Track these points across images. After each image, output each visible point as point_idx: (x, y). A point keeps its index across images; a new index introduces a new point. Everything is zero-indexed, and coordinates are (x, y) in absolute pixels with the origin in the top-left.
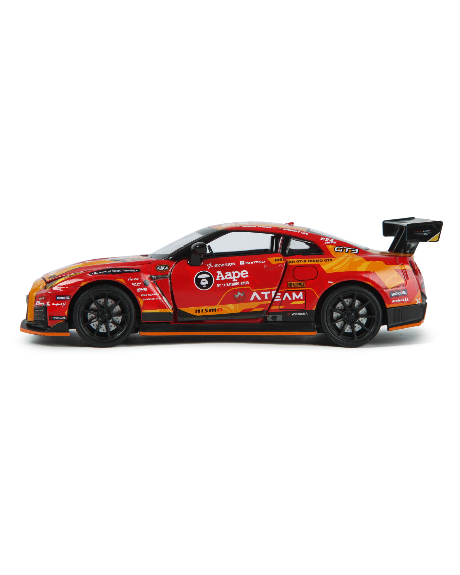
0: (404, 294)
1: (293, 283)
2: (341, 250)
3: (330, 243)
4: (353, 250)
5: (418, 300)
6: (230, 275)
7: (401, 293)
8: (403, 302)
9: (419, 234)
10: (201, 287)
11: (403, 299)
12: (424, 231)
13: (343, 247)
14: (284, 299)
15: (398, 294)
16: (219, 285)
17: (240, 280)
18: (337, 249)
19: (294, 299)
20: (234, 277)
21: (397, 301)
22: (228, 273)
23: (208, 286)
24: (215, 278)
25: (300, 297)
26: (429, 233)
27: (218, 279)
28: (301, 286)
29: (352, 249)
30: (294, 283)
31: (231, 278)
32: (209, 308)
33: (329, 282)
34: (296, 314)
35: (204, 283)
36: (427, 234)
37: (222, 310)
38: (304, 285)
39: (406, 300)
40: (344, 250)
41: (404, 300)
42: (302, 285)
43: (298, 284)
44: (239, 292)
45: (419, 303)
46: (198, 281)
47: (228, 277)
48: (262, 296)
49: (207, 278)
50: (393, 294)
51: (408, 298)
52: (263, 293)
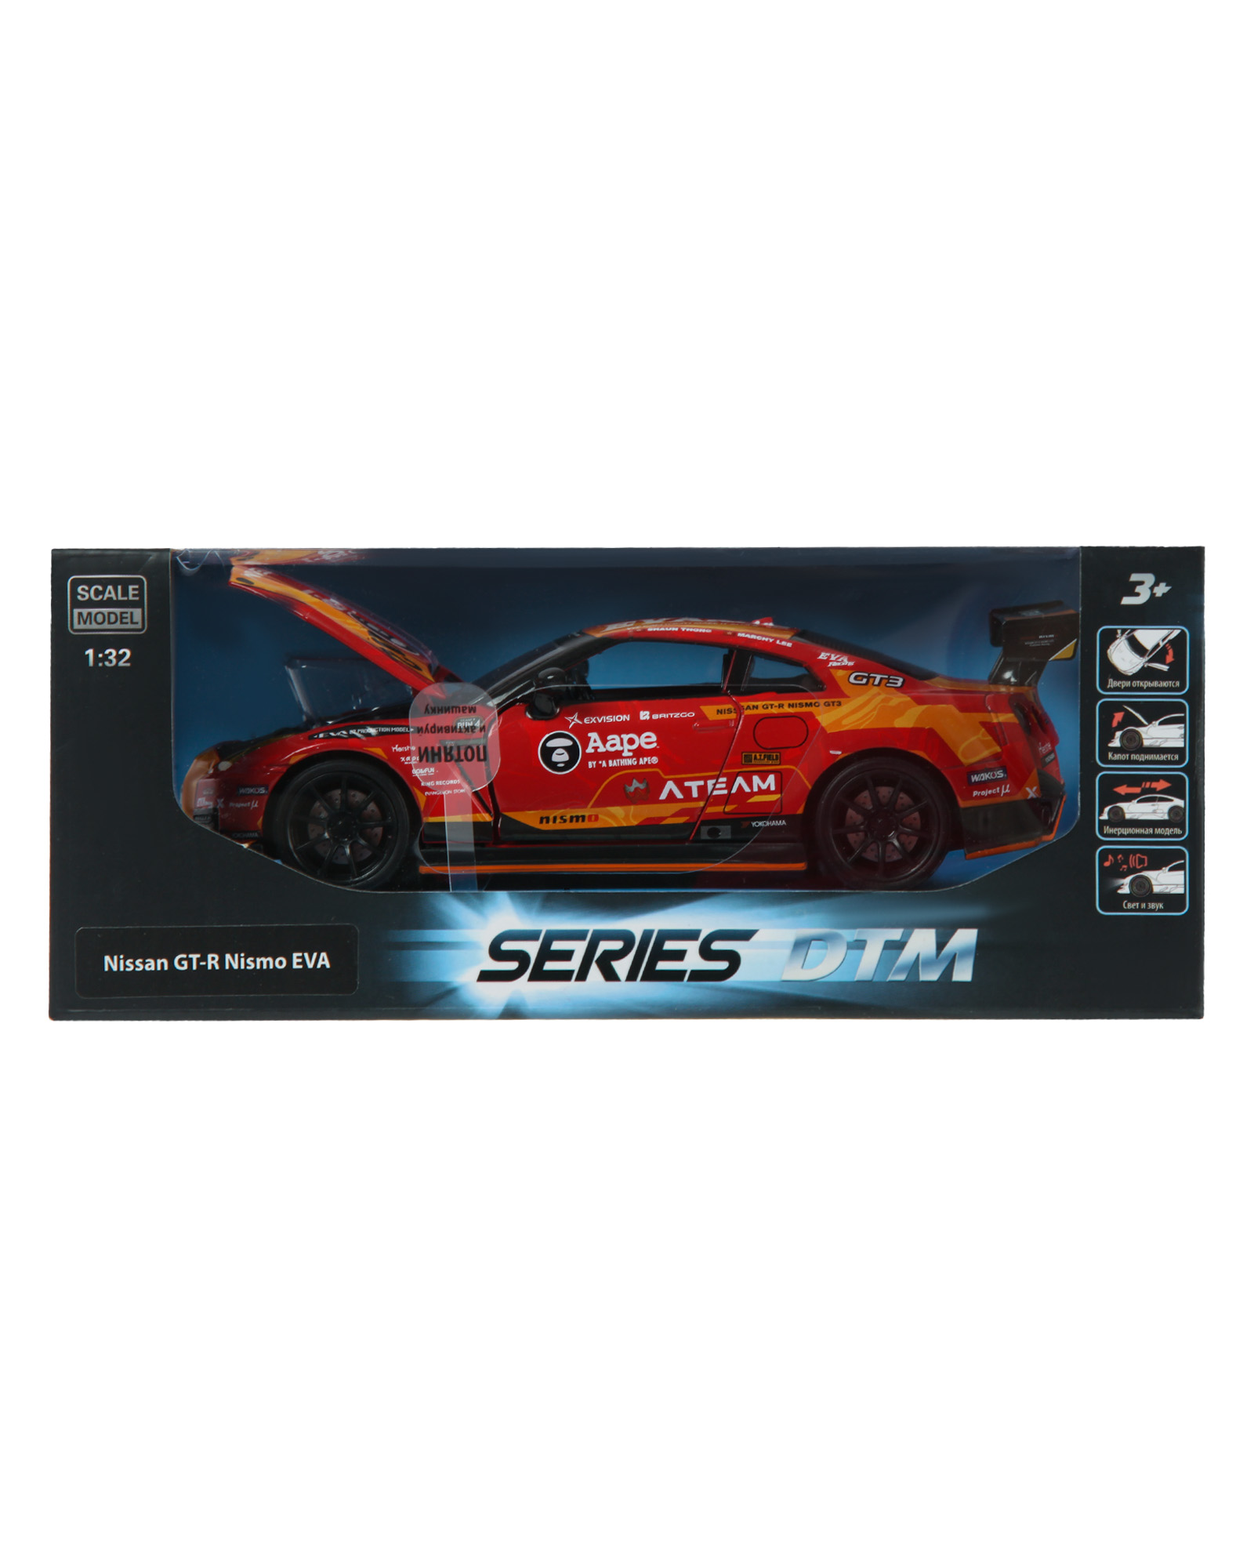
0: (998, 777)
1: (753, 755)
2: (865, 681)
3: (839, 664)
4: (891, 681)
5: (1031, 788)
6: (617, 740)
7: (994, 775)
8: (998, 795)
9: (1031, 644)
10: (553, 765)
11: (998, 789)
12: (1041, 637)
13: (869, 674)
14: (734, 790)
15: (985, 776)
16: (591, 764)
17: (639, 753)
18: (856, 678)
19: (756, 789)
20: (627, 746)
21: (983, 793)
22: (614, 738)
23: (568, 764)
24: (585, 747)
25: (769, 786)
26: (1052, 641)
27: (590, 750)
28: (770, 762)
29: (889, 679)
30: (755, 756)
31: (618, 748)
32: (569, 813)
33: (831, 752)
34: (761, 824)
35: (561, 757)
36: (1048, 644)
38: (777, 759)
39: (1005, 789)
40: (871, 681)
41: (1000, 790)
42: (773, 759)
43: (765, 757)
44: (635, 781)
45: (1035, 797)
46: (548, 752)
47: (613, 745)
48: (687, 791)
49: (565, 748)
50: (975, 778)
51: (1008, 786)
52: (687, 784)
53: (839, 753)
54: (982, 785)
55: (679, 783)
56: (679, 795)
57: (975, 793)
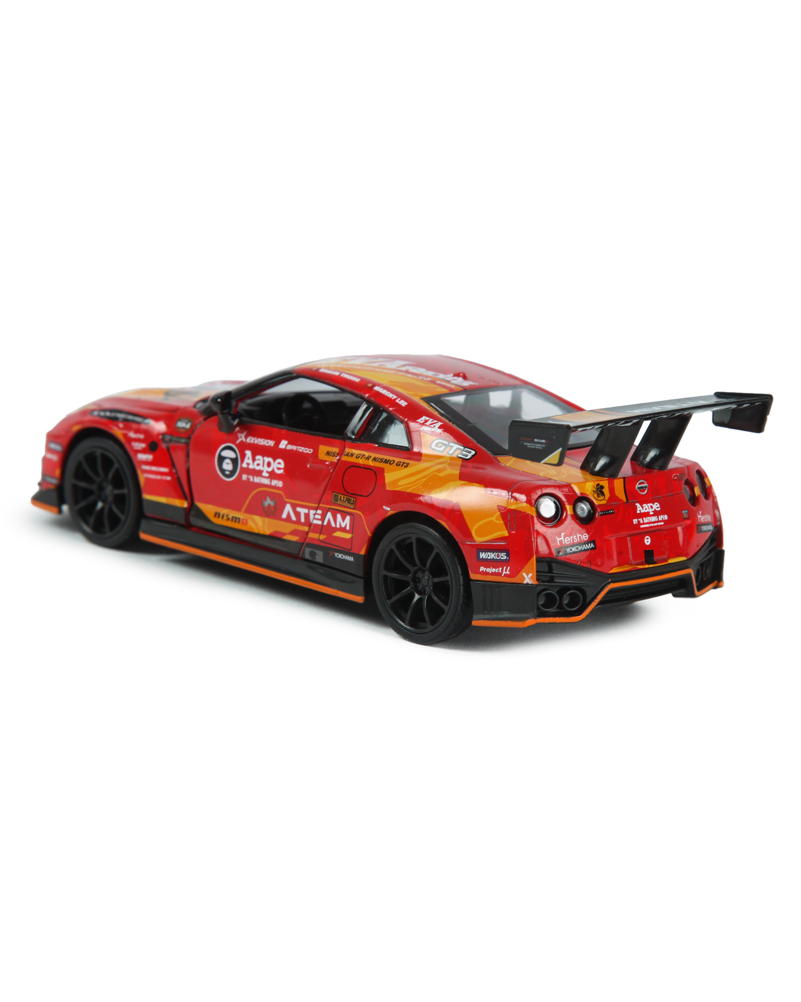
0: (502, 558)
1: (340, 495)
5: (527, 575)
6: (261, 461)
7: (498, 556)
8: (499, 574)
10: (223, 471)
11: (501, 569)
12: (536, 440)
14: (325, 523)
15: (492, 556)
16: (244, 477)
17: (272, 475)
18: (436, 445)
19: (338, 526)
20: (266, 469)
22: (259, 459)
23: (232, 473)
24: (242, 461)
25: (346, 526)
26: (544, 446)
27: (244, 465)
28: (349, 505)
30: (341, 497)
31: (260, 468)
32: (231, 513)
33: (384, 507)
34: (340, 556)
35: (228, 466)
36: (541, 448)
37: (247, 523)
38: (353, 504)
39: (506, 571)
41: (502, 570)
42: (351, 503)
43: (346, 500)
44: (268, 499)
45: (530, 583)
46: (221, 459)
47: (258, 465)
48: (298, 515)
49: (232, 459)
50: (483, 555)
51: (509, 568)
52: (298, 509)
53: (389, 509)
54: (488, 563)
55: (294, 507)
56: (294, 518)
57: (482, 569)
